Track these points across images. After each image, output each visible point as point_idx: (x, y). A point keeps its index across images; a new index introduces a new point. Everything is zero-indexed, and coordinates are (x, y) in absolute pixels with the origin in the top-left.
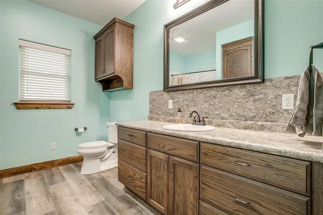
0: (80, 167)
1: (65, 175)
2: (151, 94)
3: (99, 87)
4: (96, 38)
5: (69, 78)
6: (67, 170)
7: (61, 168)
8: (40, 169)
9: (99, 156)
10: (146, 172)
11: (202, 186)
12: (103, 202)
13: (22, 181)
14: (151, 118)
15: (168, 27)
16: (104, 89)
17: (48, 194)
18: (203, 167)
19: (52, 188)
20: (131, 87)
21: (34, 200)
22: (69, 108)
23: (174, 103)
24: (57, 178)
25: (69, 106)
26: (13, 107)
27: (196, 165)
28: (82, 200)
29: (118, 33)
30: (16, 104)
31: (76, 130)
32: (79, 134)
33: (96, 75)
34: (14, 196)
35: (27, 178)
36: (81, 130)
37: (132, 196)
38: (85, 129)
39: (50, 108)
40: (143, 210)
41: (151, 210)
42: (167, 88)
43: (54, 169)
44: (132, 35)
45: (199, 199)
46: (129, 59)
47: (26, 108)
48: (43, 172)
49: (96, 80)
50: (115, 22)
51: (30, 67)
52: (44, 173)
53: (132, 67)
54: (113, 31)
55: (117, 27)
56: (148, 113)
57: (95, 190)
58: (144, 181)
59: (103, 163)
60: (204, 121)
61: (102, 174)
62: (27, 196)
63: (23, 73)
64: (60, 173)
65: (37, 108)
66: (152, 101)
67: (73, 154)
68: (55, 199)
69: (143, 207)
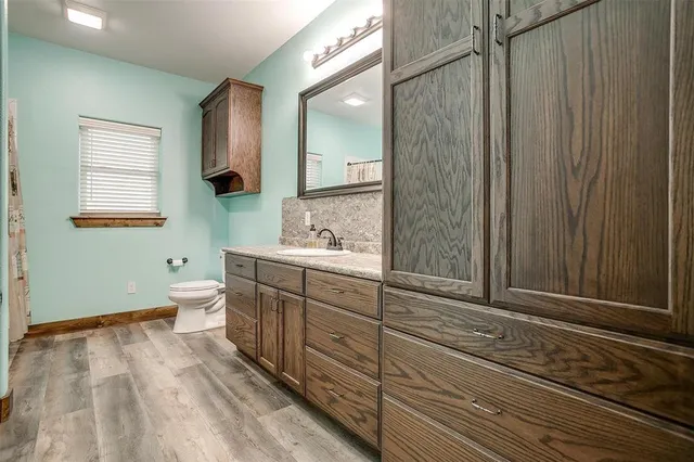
0: (173, 323)
1: (149, 333)
2: (285, 201)
3: (210, 189)
4: (203, 105)
5: (157, 175)
6: (151, 327)
7: (143, 324)
8: (110, 325)
9: (203, 304)
10: (256, 317)
11: (308, 326)
12: (199, 366)
13: (83, 340)
14: (283, 242)
15: (304, 96)
16: (217, 193)
17: (121, 355)
18: (309, 301)
19: (127, 349)
20: (257, 189)
21: (101, 362)
22: (157, 225)
23: (312, 216)
24: (136, 336)
25: (159, 221)
26: (70, 223)
27: (302, 299)
28: (170, 362)
29: (234, 101)
30: (74, 219)
31: (169, 262)
32: (174, 269)
33: (203, 169)
34: (72, 357)
35: (91, 336)
36: (177, 262)
37: (244, 360)
38: (185, 261)
39: (127, 226)
40: (253, 375)
41: (262, 374)
42: (302, 193)
43: (132, 326)
44: (260, 102)
45: (305, 343)
46: (254, 143)
47: (88, 226)
48: (114, 329)
49: (203, 177)
50: (229, 84)
51: (96, 159)
52: (117, 330)
53: (259, 156)
54: (226, 99)
55: (233, 92)
56: (279, 233)
57: (191, 351)
58: (254, 331)
59: (209, 316)
60: (340, 244)
61: (208, 333)
62: (90, 357)
63: (85, 168)
64: (142, 331)
65: (106, 225)
66: (285, 213)
67: (164, 303)
68: (130, 360)
69: (253, 371)
